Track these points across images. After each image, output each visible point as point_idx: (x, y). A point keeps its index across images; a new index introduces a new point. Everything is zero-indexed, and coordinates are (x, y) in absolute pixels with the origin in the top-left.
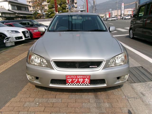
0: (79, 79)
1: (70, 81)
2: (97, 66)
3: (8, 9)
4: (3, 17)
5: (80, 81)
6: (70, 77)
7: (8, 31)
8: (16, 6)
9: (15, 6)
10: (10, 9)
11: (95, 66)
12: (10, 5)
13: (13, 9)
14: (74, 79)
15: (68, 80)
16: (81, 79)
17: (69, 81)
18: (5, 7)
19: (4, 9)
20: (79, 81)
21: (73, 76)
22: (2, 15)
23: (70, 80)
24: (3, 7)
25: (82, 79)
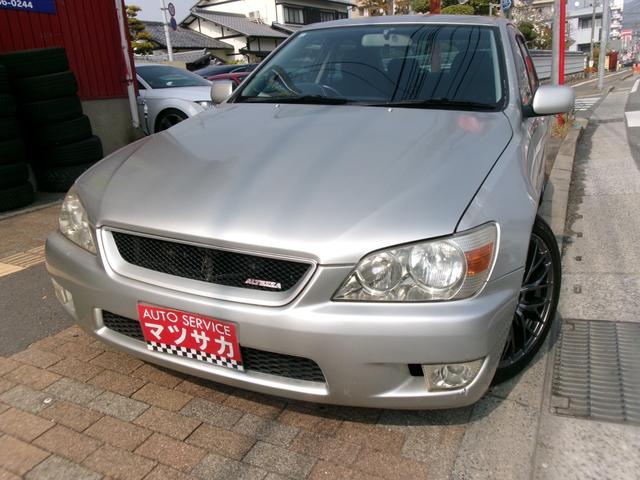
0: (190, 330)
1: (157, 334)
2: (279, 286)
3: (271, 24)
4: (251, 52)
5: (198, 341)
6: (155, 315)
7: (197, 102)
8: (303, 11)
9: (298, 9)
10: (281, 22)
11: (272, 285)
12: (280, 7)
13: (289, 23)
14: (172, 324)
15: (147, 325)
16: (200, 334)
17: (152, 331)
18: (263, 16)
19: (260, 22)
20: (194, 339)
21: (167, 312)
22: (248, 46)
23: (156, 330)
24: (256, 17)
25: (203, 333)
